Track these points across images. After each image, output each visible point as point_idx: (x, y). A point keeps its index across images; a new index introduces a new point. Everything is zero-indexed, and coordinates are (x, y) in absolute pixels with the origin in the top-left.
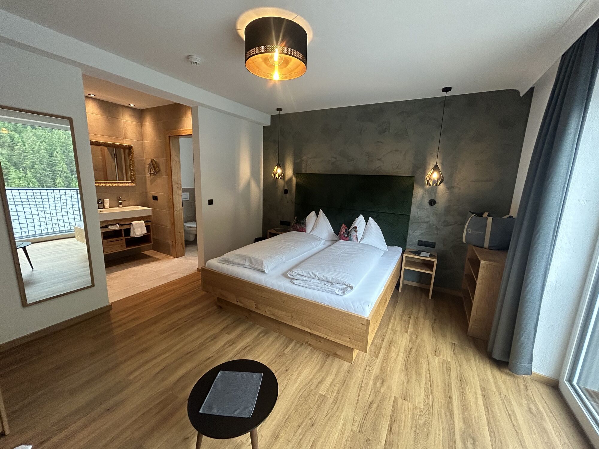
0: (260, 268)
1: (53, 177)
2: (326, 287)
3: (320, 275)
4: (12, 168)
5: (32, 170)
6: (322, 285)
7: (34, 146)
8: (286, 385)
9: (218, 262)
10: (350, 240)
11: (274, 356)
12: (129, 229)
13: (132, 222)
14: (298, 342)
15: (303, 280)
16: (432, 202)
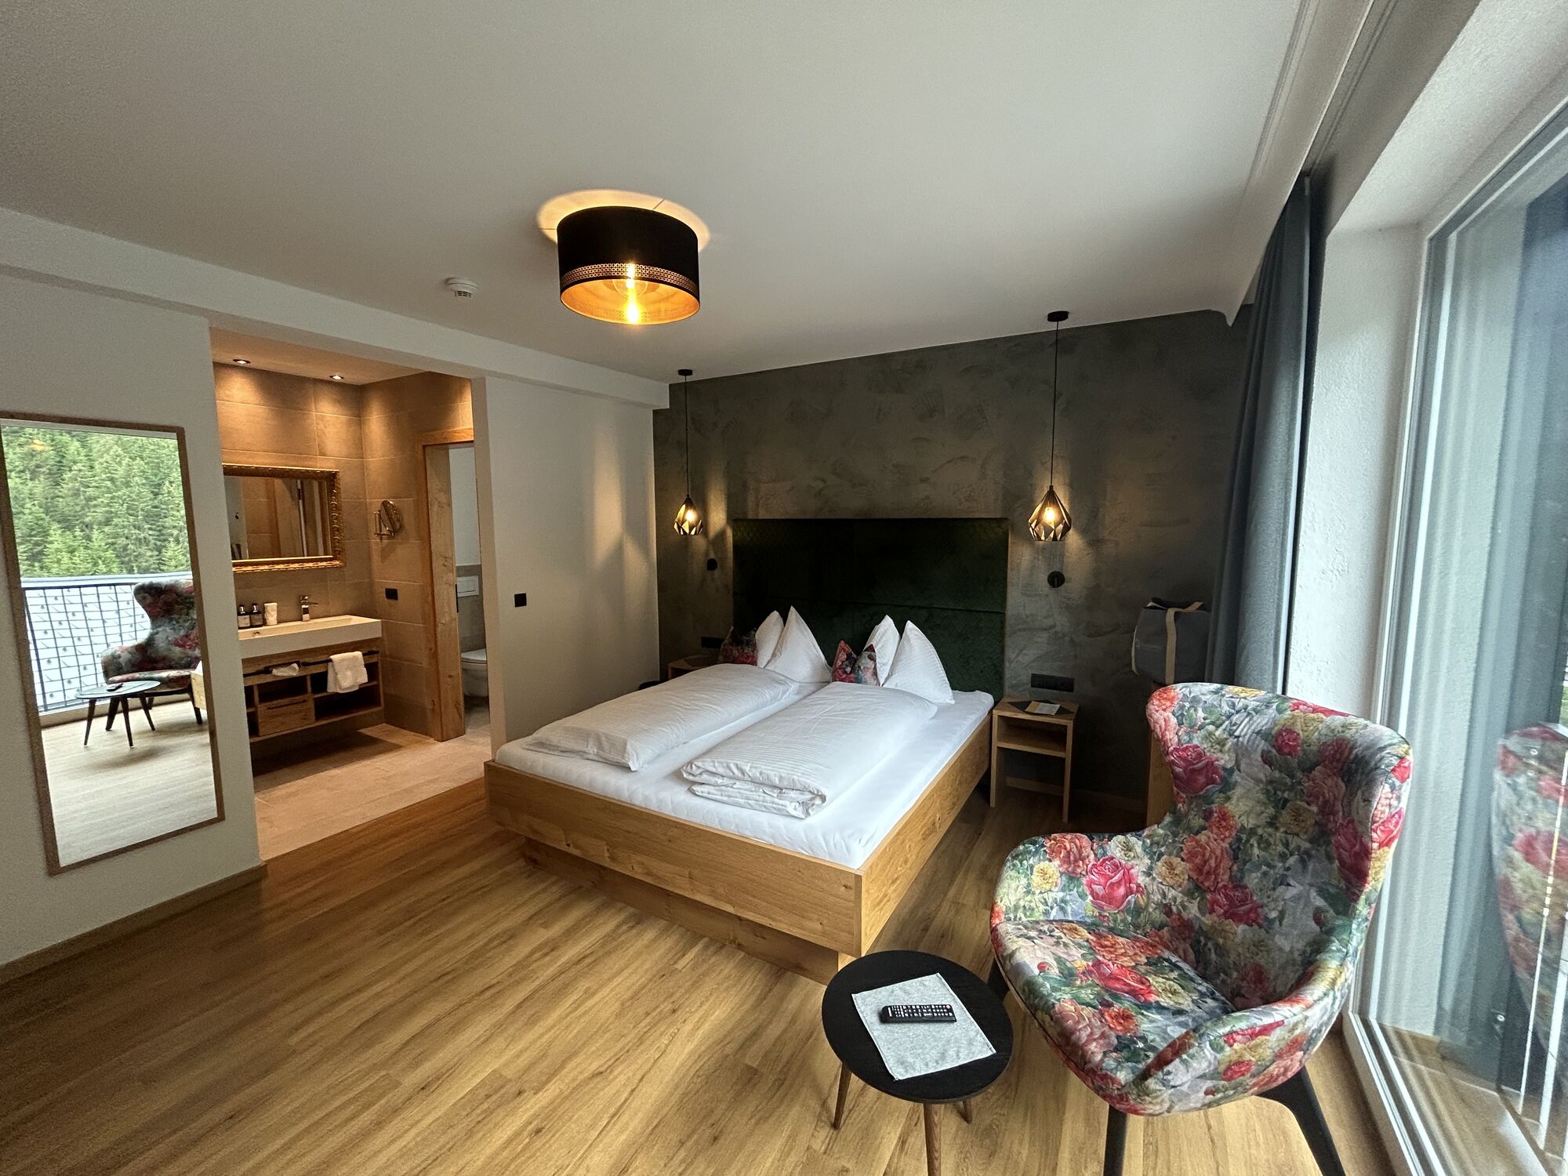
0: (617, 758)
1: (159, 543)
2: (768, 798)
3: (753, 770)
4: (55, 526)
5: (106, 529)
6: (758, 794)
7: (117, 466)
8: (667, 1046)
9: (524, 749)
10: (858, 681)
11: (649, 976)
12: (325, 675)
13: (332, 657)
14: (713, 941)
15: (715, 785)
16: (1056, 579)
